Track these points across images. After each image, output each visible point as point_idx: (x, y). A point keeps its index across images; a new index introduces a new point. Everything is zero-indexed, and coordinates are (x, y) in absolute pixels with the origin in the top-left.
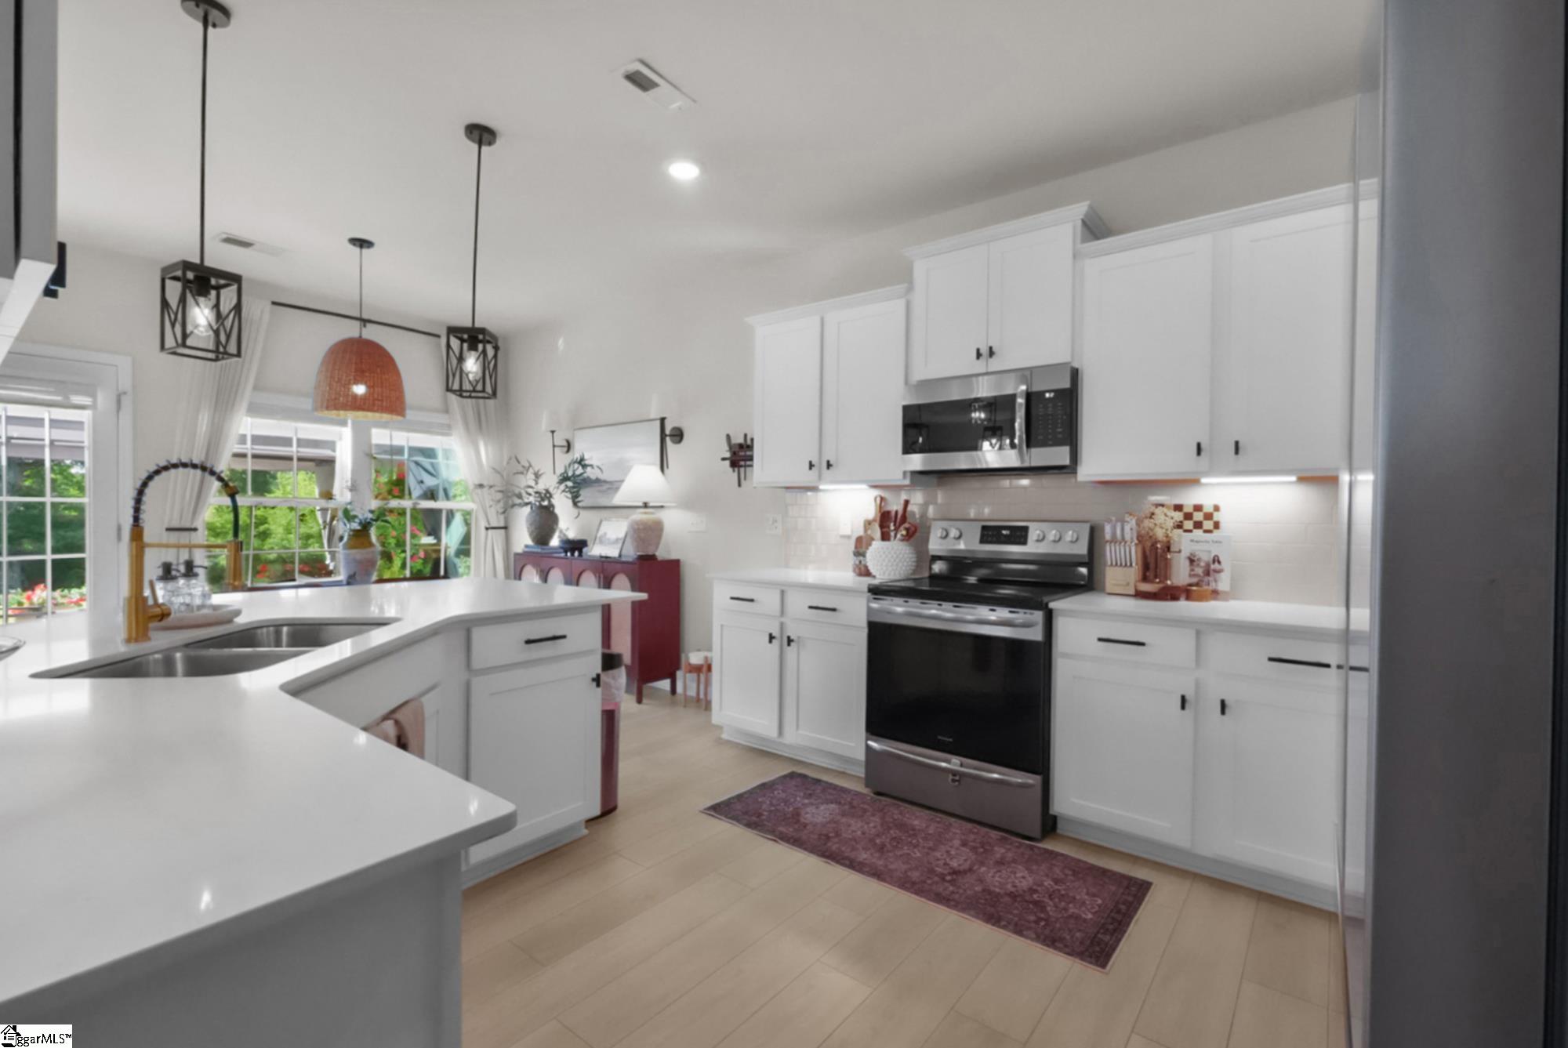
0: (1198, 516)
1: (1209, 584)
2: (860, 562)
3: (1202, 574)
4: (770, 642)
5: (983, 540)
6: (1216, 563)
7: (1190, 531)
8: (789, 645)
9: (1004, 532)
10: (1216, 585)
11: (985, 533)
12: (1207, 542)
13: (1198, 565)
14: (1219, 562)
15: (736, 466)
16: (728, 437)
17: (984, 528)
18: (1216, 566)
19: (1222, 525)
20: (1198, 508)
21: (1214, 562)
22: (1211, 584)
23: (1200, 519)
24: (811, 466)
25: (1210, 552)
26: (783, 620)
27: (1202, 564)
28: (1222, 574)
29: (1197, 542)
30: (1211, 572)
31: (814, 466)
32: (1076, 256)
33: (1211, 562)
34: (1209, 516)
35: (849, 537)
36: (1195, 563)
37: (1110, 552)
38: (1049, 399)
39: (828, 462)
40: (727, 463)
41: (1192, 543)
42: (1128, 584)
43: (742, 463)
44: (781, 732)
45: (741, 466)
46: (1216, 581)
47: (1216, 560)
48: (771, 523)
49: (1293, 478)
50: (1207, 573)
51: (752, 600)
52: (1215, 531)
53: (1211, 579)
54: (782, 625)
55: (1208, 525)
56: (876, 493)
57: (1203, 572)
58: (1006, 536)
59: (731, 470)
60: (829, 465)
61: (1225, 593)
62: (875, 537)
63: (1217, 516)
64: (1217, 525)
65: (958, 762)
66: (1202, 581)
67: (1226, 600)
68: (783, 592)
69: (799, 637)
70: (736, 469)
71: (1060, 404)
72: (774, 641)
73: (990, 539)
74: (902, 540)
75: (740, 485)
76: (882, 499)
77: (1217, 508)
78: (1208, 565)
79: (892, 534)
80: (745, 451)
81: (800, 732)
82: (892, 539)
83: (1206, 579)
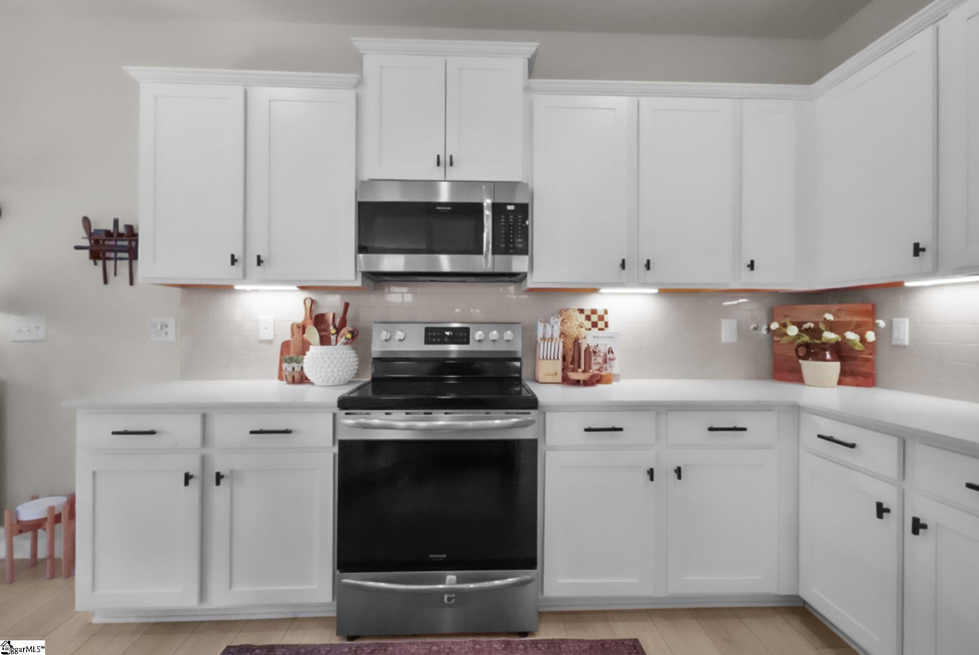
0: (594, 318)
1: (606, 370)
2: (293, 369)
3: (602, 363)
4: (186, 483)
5: (427, 342)
6: (611, 353)
7: (590, 329)
8: (218, 483)
9: (448, 333)
10: (611, 370)
11: (430, 334)
12: (603, 337)
13: (599, 355)
14: (612, 353)
15: (99, 258)
16: (86, 221)
17: (427, 330)
18: (610, 356)
19: (610, 324)
20: (594, 312)
21: (609, 352)
22: (608, 369)
23: (597, 320)
24: (233, 260)
25: (606, 345)
26: (205, 451)
27: (602, 354)
28: (615, 361)
29: (598, 337)
30: (608, 361)
31: (236, 261)
32: (527, 89)
33: (607, 353)
34: (601, 318)
35: (270, 342)
36: (597, 354)
37: (543, 349)
38: (511, 211)
39: (259, 257)
40: (86, 253)
41: (595, 339)
42: (556, 374)
43: (112, 255)
44: (203, 595)
45: (109, 259)
46: (611, 367)
47: (610, 351)
48: (159, 327)
49: (656, 291)
50: (605, 361)
51: (152, 433)
52: (606, 329)
53: (608, 365)
54: (204, 461)
55: (601, 324)
56: (304, 295)
57: (603, 361)
58: (449, 337)
59: (92, 262)
60: (259, 261)
61: (618, 375)
62: (311, 341)
63: (606, 318)
64: (606, 325)
65: (454, 577)
66: (602, 367)
67: (618, 380)
68: (204, 417)
69: (232, 471)
70: (100, 262)
71: (520, 217)
72: (191, 481)
73: (434, 340)
74: (345, 344)
75: (106, 281)
76: (313, 301)
77: (606, 312)
78: (605, 355)
79: (333, 338)
80: (116, 241)
81: (236, 589)
82: (334, 342)
83: (604, 366)
